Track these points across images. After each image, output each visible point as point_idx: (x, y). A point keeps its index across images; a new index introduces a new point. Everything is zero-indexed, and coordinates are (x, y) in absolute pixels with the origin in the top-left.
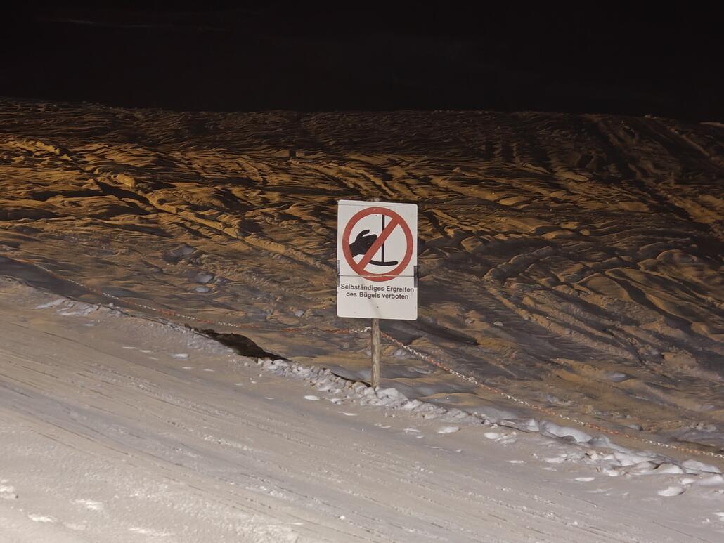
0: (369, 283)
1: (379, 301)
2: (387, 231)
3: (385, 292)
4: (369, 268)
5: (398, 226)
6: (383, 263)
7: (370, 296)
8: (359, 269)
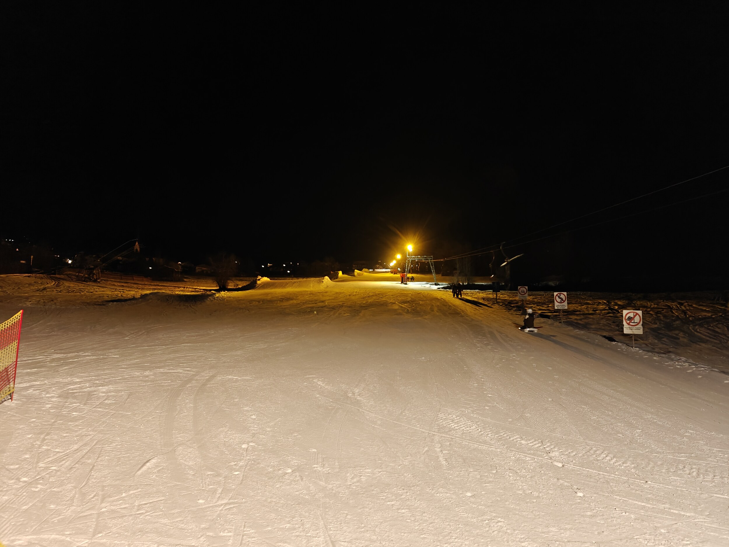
0: (631, 327)
1: (634, 330)
2: (635, 316)
3: (635, 329)
4: (631, 324)
5: (637, 315)
6: (634, 323)
7: (631, 329)
8: (628, 324)
